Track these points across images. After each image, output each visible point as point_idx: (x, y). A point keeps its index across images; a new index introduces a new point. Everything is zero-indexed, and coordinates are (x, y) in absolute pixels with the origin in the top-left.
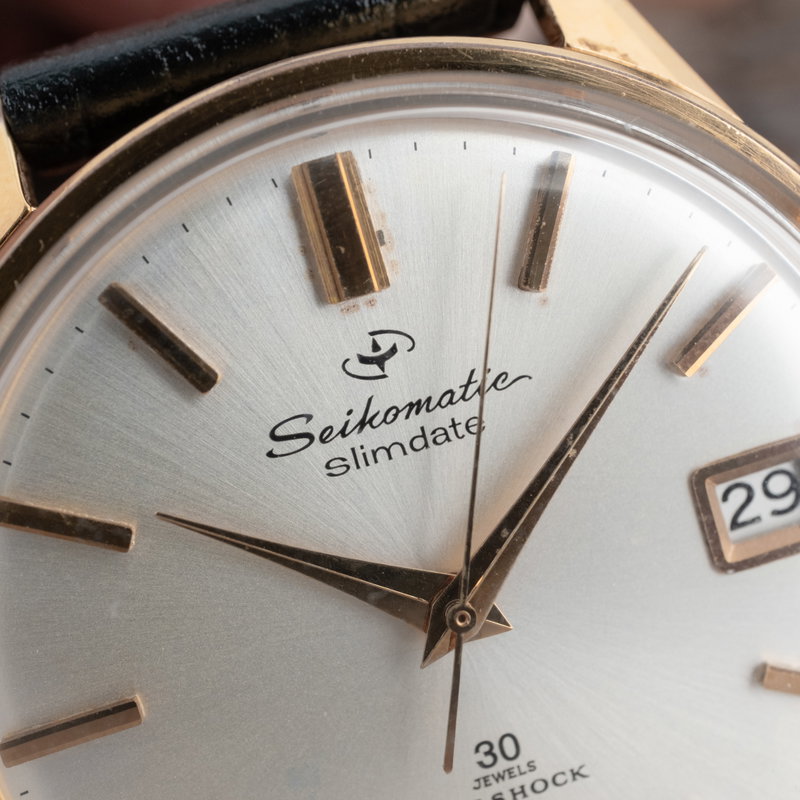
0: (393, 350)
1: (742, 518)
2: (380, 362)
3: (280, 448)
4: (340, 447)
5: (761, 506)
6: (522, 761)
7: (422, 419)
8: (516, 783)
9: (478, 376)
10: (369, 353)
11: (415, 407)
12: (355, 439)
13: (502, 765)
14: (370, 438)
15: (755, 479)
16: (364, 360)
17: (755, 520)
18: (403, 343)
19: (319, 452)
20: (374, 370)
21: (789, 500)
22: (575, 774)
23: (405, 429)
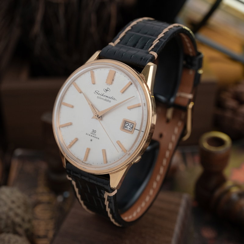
0: (108, 91)
1: (127, 127)
2: (107, 91)
3: (95, 93)
4: (99, 96)
5: (128, 127)
6: (95, 134)
7: (106, 98)
8: (94, 135)
9: (113, 97)
10: (106, 89)
11: (107, 97)
12: (101, 96)
13: (93, 133)
14: (102, 97)
15: (130, 124)
16: (106, 90)
17: (127, 128)
18: (109, 90)
19: (98, 95)
20: (106, 91)
21: (131, 128)
22: (98, 138)
23: (105, 98)
